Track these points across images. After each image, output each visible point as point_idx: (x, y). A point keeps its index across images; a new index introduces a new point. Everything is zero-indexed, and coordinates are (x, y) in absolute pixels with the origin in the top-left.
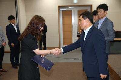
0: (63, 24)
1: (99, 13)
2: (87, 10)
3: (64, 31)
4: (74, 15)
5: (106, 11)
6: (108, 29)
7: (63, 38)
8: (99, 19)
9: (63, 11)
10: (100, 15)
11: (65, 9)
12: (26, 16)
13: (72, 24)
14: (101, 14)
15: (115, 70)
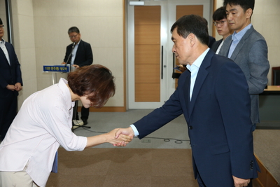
0: (137, 44)
1: (230, 16)
2: (202, 6)
3: (137, 63)
4: (168, 19)
5: (250, 10)
6: (252, 59)
7: (136, 83)
8: (232, 31)
9: (136, 6)
10: (233, 21)
11: (142, 3)
12: (34, 17)
13: (160, 45)
14: (236, 19)
15: (272, 172)
